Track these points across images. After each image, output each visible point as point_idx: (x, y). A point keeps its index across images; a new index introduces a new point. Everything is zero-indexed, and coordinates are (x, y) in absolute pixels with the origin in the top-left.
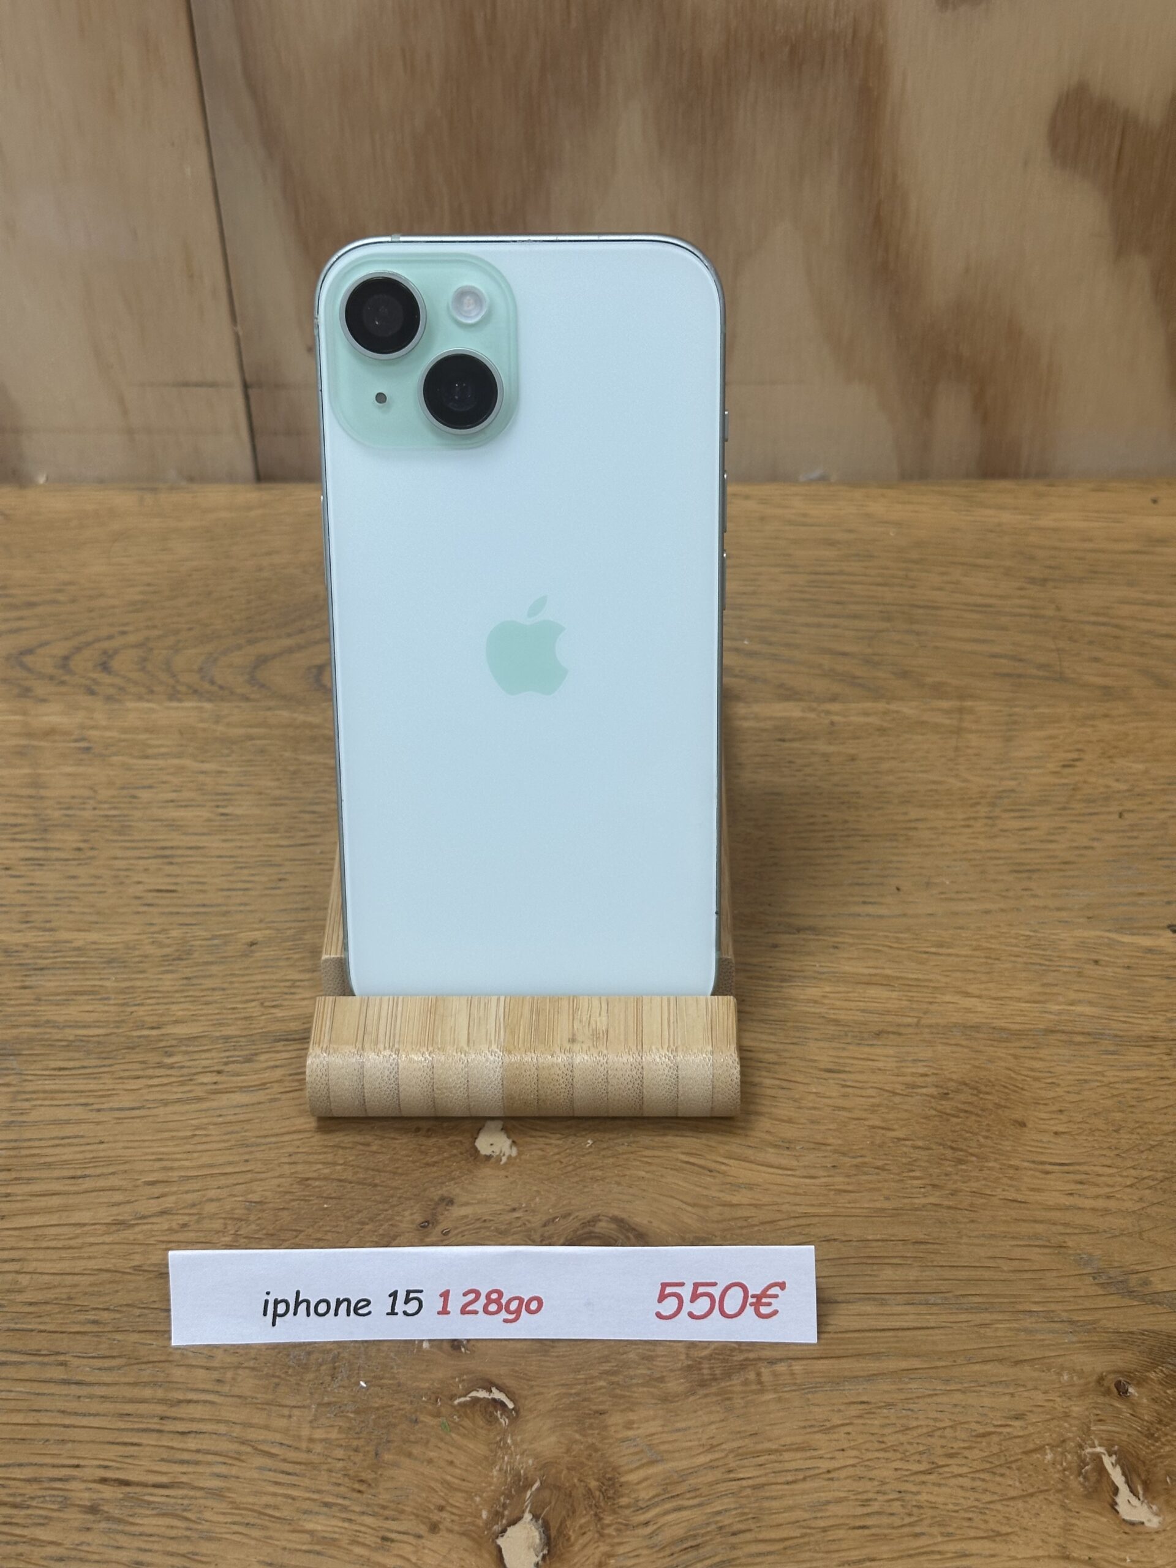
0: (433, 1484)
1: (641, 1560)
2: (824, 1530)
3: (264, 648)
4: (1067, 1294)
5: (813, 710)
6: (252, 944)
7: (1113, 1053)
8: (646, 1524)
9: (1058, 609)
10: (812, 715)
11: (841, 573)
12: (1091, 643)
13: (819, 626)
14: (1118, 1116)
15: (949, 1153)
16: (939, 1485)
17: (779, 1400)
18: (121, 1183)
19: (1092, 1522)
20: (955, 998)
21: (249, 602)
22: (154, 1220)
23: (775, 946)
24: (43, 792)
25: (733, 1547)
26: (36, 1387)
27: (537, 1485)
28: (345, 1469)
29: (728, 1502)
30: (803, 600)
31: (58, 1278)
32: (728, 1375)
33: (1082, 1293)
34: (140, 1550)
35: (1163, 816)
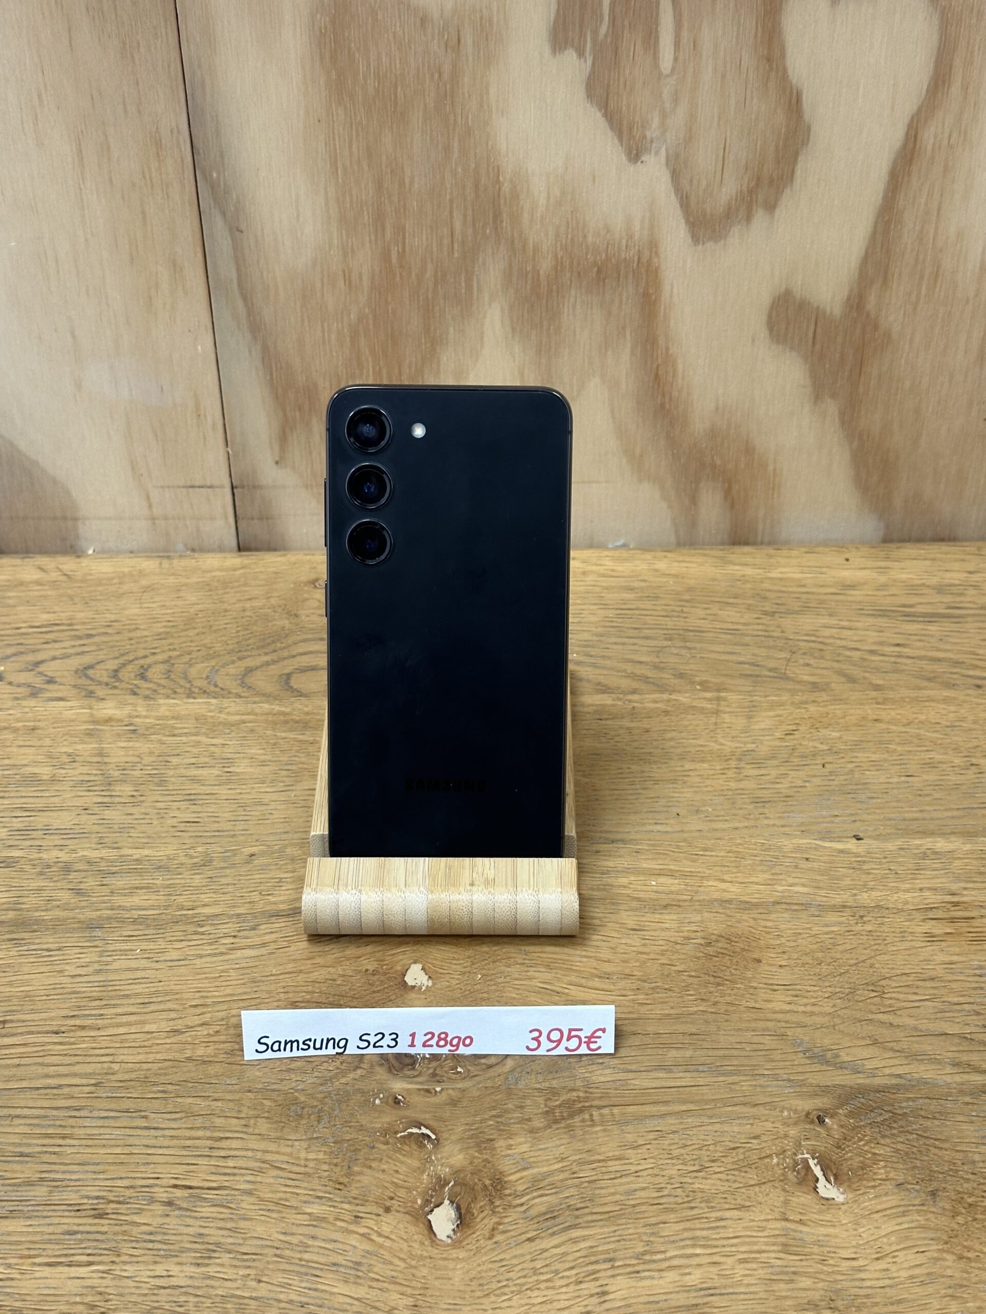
0: (386, 1184)
1: (519, 1226)
2: (634, 1206)
3: (249, 663)
4: (787, 1063)
5: (621, 699)
6: (252, 855)
7: (818, 916)
8: (522, 1205)
9: (783, 632)
10: (620, 703)
11: (637, 609)
12: (804, 654)
13: (623, 644)
14: (820, 955)
15: (712, 979)
16: (706, 1178)
17: (605, 1130)
18: (175, 1006)
19: (803, 1198)
20: (715, 884)
21: (238, 632)
22: (198, 1029)
23: (598, 852)
24: (106, 760)
25: (577, 1217)
26: (129, 1132)
27: (452, 1183)
28: (329, 1176)
29: (573, 1191)
30: (613, 627)
31: (138, 1065)
32: (571, 1116)
33: (796, 1063)
34: (201, 1227)
35: (850, 766)
